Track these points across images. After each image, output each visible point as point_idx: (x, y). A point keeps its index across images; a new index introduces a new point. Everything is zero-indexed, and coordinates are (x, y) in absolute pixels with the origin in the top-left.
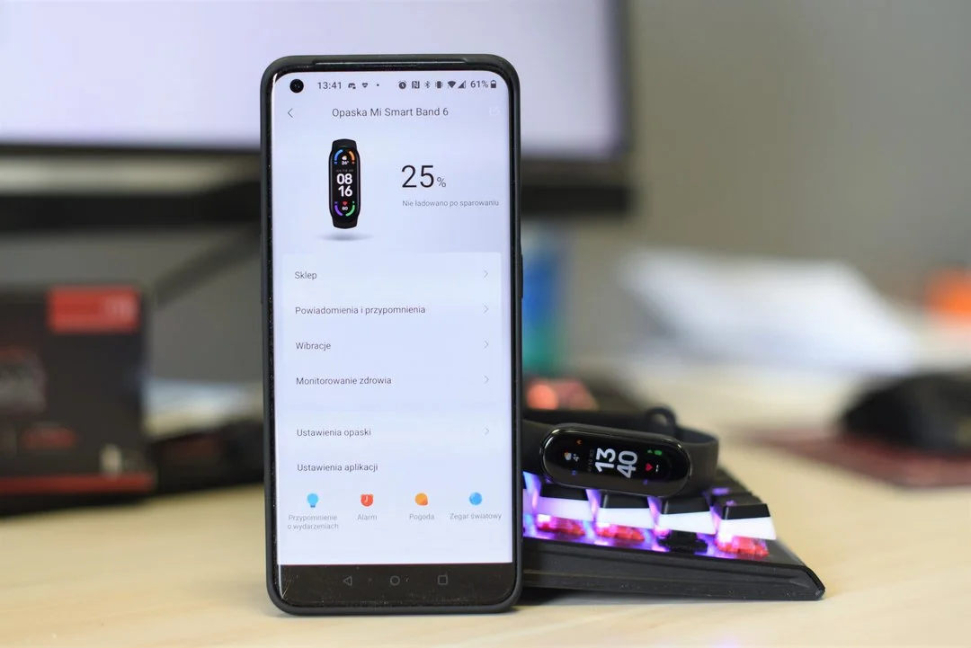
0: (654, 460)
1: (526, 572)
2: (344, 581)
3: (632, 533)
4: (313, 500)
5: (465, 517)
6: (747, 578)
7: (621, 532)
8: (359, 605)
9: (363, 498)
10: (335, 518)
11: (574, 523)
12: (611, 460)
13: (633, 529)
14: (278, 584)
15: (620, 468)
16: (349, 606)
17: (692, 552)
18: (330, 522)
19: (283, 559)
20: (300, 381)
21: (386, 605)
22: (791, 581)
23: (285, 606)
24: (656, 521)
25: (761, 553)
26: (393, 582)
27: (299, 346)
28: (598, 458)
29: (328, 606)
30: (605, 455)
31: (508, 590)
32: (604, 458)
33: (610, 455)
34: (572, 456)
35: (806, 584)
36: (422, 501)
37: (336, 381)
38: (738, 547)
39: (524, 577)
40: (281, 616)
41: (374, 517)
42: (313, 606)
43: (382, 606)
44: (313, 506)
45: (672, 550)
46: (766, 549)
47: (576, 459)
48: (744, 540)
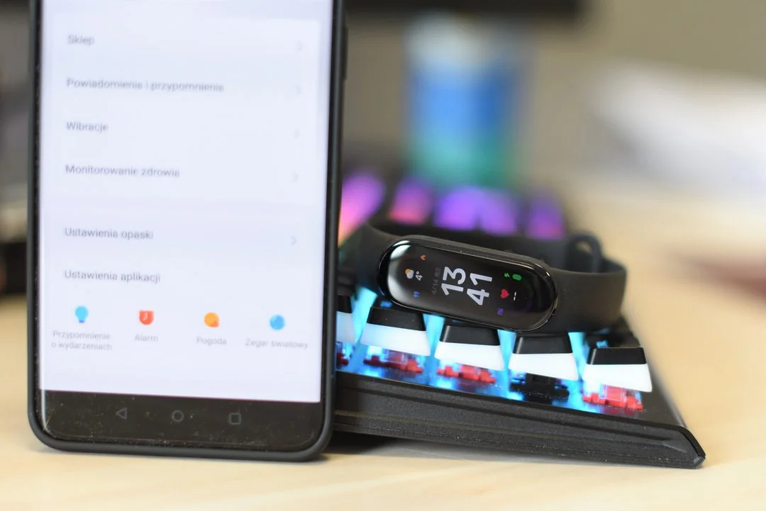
0: (512, 285)
1: (337, 413)
2: (118, 413)
3: (479, 373)
4: (81, 314)
5: (263, 344)
6: (610, 437)
7: (465, 371)
8: (134, 444)
9: (142, 314)
10: (107, 337)
11: (411, 357)
12: (460, 282)
13: (482, 369)
14: (40, 412)
15: (470, 292)
16: (122, 444)
17: (549, 402)
18: (103, 342)
19: (48, 383)
20: (71, 169)
21: (167, 446)
22: (665, 444)
23: (46, 439)
24: (507, 360)
25: (634, 406)
26: (176, 417)
27: (70, 126)
28: (445, 278)
29: (99, 442)
30: (453, 276)
31: (313, 435)
32: (454, 279)
33: (459, 276)
34: (415, 274)
35: (682, 448)
36: (213, 321)
37: (113, 171)
38: (605, 398)
39: (335, 419)
40: (43, 451)
41: (154, 338)
42: (80, 441)
43: (162, 445)
44: (81, 321)
45: (526, 397)
46: (640, 403)
47: (419, 277)
48: (612, 389)
